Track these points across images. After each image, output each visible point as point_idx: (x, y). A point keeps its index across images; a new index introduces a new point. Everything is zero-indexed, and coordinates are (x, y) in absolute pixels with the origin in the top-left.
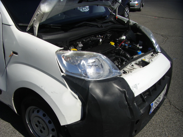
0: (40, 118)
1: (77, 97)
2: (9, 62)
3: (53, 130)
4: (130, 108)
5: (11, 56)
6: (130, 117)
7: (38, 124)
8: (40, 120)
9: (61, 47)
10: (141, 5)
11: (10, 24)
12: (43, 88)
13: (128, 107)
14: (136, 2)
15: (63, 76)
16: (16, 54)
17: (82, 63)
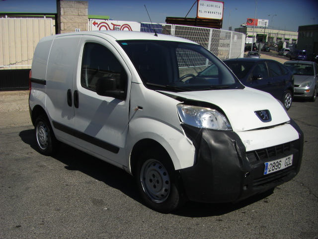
0: (156, 171)
1: (192, 143)
2: (132, 118)
3: (167, 182)
4: (239, 157)
5: (137, 110)
6: (240, 167)
7: (152, 178)
8: (155, 173)
9: (181, 101)
10: (314, 92)
11: (139, 82)
12: (163, 136)
13: (237, 156)
14: (307, 88)
15: (181, 125)
16: (141, 108)
17: (198, 115)
